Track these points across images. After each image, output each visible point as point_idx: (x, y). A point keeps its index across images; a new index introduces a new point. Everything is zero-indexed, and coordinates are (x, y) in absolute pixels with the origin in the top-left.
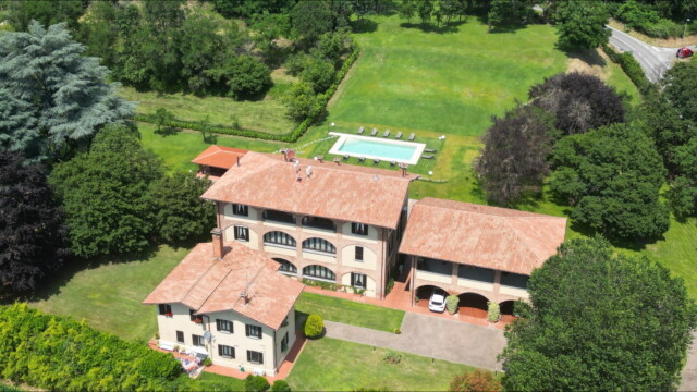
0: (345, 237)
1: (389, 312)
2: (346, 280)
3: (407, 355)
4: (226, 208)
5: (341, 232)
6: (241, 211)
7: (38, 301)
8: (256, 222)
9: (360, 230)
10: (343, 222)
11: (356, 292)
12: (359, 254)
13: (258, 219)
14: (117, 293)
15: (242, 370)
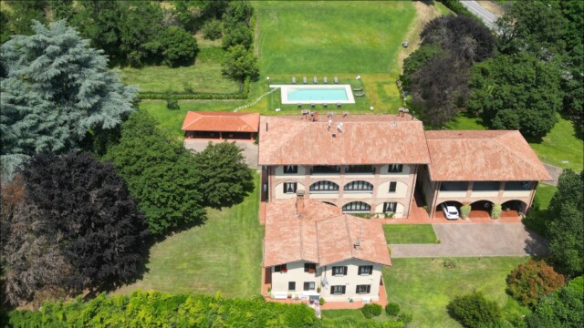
0: (381, 176)
1: (420, 227)
2: (380, 209)
3: (458, 259)
4: (277, 170)
5: (379, 173)
6: (291, 170)
7: (135, 282)
8: (304, 177)
9: (395, 169)
10: (381, 166)
11: (386, 216)
12: (393, 187)
13: (306, 174)
14: (200, 259)
15: (351, 301)
